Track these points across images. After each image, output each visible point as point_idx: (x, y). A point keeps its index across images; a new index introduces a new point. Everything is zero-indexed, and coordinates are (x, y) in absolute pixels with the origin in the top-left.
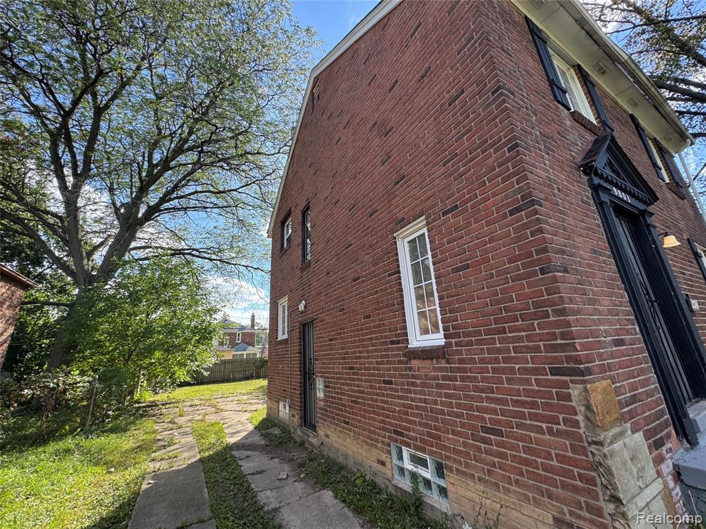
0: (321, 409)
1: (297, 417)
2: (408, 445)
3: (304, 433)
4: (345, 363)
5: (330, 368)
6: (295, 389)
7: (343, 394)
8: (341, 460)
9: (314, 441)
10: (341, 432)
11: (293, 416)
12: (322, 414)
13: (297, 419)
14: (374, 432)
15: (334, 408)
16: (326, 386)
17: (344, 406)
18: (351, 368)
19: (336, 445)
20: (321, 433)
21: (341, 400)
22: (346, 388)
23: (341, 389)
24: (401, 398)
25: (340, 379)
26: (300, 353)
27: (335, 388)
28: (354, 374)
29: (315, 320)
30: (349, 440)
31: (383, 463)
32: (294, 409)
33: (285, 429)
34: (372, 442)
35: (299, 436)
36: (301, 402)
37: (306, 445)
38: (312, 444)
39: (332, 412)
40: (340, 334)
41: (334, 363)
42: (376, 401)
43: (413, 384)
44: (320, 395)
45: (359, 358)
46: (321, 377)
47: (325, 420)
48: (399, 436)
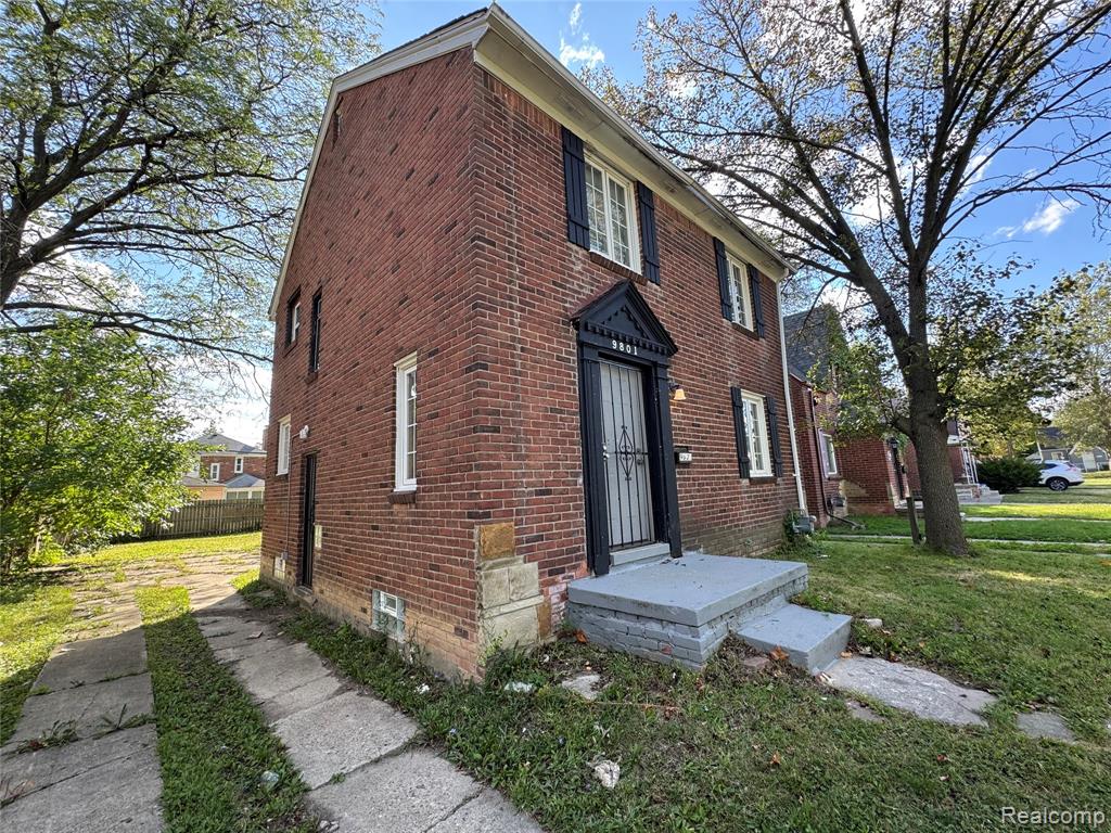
0: (318, 561)
1: (293, 574)
2: (384, 589)
3: (299, 592)
4: (342, 507)
5: (329, 513)
6: (293, 540)
7: (339, 543)
8: (331, 615)
9: (309, 599)
10: (335, 585)
11: (290, 573)
12: (319, 568)
13: (293, 578)
14: (361, 581)
15: (330, 559)
16: (324, 535)
17: (339, 556)
18: (348, 513)
19: (329, 600)
20: (316, 589)
21: (336, 549)
22: (342, 535)
23: (337, 537)
24: (382, 543)
25: (337, 525)
26: (301, 494)
27: (332, 536)
28: (351, 519)
29: (319, 452)
30: (340, 593)
31: (364, 611)
32: (291, 564)
33: (279, 591)
34: (358, 593)
35: (295, 597)
36: (299, 556)
37: (301, 606)
38: (306, 604)
39: (328, 564)
40: (341, 472)
41: (333, 507)
42: (365, 548)
43: (392, 529)
44: (318, 545)
45: (355, 501)
46: (321, 524)
47: (321, 574)
48: (379, 582)
